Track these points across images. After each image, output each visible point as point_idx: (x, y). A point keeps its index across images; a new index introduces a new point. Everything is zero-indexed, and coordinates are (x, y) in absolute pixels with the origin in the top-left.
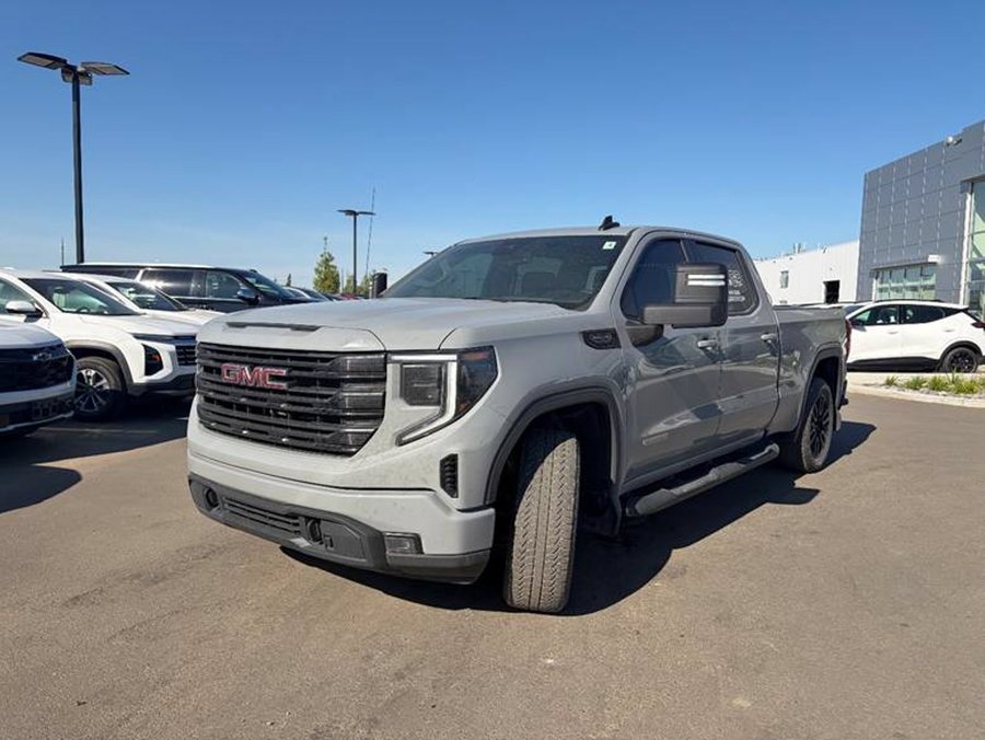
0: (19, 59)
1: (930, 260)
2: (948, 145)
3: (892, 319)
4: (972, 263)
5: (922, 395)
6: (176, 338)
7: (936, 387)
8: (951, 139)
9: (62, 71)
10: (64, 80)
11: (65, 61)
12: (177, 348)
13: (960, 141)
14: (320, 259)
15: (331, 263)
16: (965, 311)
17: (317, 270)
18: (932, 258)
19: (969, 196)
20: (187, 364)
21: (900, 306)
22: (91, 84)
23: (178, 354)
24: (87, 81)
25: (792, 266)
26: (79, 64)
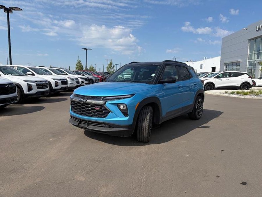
1: (239, 61)
2: (244, 30)
3: (228, 76)
4: (250, 62)
5: (235, 95)
6: (36, 81)
7: (238, 93)
8: (244, 29)
9: (4, 10)
10: (5, 12)
11: (4, 7)
12: (37, 84)
13: (247, 29)
14: (77, 62)
15: (80, 63)
16: (247, 74)
17: (76, 65)
18: (239, 60)
19: (249, 44)
20: (39, 89)
21: (230, 72)
22: (12, 13)
23: (37, 86)
24: (11, 12)
25: (203, 63)
26: (9, 8)
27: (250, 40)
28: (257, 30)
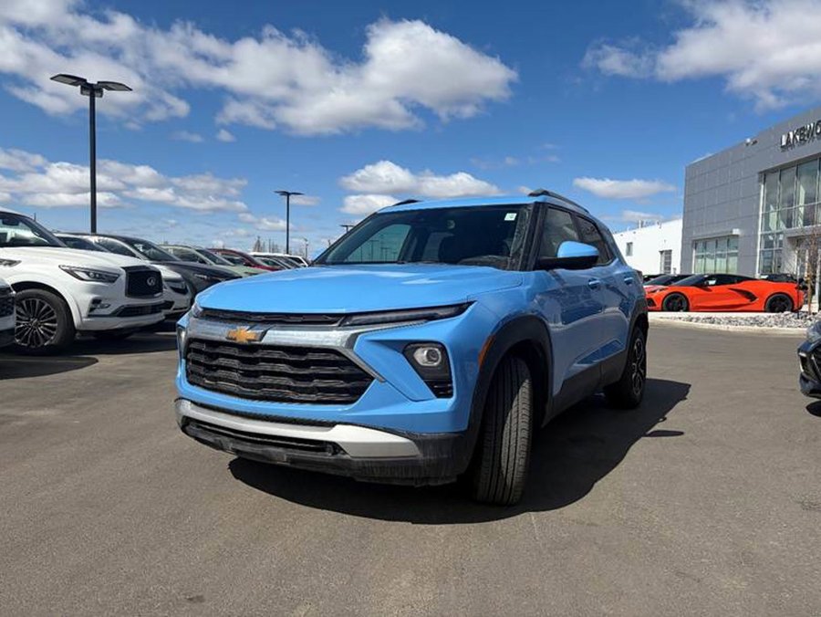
0: (52, 79)
1: (734, 233)
2: (747, 144)
4: (765, 236)
8: (748, 140)
9: (82, 88)
10: (82, 93)
11: (85, 80)
13: (755, 142)
18: (736, 232)
19: (762, 186)
22: (101, 96)
25: (635, 238)
26: (96, 83)
27: (765, 175)
28: (782, 147)
